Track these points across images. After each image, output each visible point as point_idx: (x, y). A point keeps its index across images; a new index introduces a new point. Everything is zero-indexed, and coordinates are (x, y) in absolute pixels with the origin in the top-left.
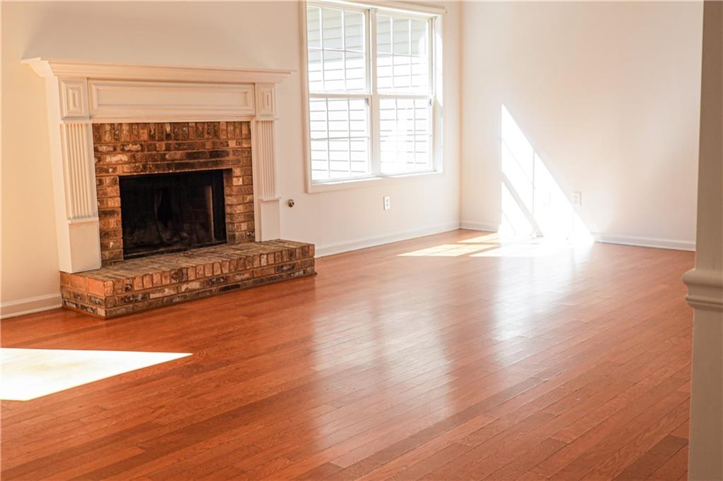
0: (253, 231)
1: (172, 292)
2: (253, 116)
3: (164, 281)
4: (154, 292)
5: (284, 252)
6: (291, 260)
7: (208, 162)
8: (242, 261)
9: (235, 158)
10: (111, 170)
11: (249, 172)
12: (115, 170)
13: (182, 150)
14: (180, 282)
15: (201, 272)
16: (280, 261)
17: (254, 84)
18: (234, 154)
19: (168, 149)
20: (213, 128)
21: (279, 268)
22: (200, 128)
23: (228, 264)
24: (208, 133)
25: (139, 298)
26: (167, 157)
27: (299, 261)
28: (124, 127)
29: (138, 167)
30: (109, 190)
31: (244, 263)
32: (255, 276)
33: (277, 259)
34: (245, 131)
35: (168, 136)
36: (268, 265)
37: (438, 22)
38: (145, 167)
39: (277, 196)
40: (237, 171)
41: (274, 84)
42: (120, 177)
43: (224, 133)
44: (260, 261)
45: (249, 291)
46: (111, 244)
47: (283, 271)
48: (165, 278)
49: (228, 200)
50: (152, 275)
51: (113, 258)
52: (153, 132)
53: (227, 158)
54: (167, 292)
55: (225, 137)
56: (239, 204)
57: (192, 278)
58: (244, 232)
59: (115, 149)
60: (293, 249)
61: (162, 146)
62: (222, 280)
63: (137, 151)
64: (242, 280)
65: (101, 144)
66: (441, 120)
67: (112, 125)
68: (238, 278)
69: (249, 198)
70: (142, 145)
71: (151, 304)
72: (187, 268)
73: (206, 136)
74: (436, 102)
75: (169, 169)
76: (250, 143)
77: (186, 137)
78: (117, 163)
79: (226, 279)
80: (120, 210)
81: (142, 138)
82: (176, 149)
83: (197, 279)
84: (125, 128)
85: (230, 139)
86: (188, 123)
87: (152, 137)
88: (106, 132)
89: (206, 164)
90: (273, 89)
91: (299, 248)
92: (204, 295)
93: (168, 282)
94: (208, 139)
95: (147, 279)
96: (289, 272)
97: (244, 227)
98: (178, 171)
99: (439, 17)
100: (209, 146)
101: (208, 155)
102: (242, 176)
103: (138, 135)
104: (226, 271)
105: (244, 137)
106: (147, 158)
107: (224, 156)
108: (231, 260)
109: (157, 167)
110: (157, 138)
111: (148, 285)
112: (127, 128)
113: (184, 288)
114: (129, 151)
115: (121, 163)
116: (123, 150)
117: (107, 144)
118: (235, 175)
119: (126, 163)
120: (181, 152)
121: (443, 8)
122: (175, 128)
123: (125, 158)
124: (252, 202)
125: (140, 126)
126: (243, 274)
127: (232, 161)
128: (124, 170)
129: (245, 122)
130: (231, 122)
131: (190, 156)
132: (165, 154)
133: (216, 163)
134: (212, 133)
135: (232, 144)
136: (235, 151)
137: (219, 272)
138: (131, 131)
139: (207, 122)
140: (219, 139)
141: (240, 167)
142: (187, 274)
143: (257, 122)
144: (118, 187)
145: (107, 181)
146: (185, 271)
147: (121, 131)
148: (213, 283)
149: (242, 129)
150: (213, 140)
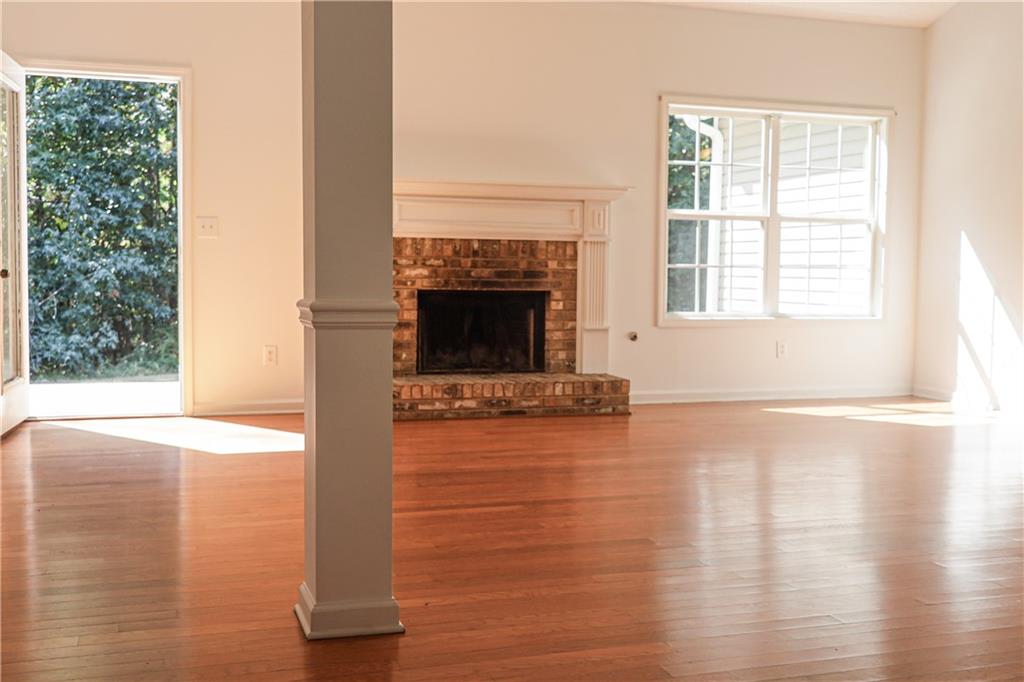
0: (574, 361)
1: (443, 407)
2: (581, 236)
3: (435, 394)
4: (422, 404)
5: (586, 384)
6: (595, 393)
7: (519, 282)
8: (530, 387)
9: (554, 280)
10: (409, 283)
11: (572, 297)
12: (413, 283)
13: (492, 267)
14: (453, 398)
15: (478, 391)
16: (581, 393)
17: (583, 201)
18: (554, 276)
19: (474, 265)
20: (530, 247)
21: (580, 401)
22: (514, 247)
23: (512, 387)
24: (523, 252)
25: (407, 406)
26: (473, 274)
27: (607, 397)
28: (426, 242)
29: (439, 282)
30: (406, 302)
31: (533, 389)
32: (547, 405)
33: (576, 390)
34: (569, 251)
35: (475, 253)
36: (563, 395)
37: (884, 127)
38: (446, 283)
39: (605, 325)
40: (557, 294)
41: (609, 202)
42: (419, 291)
43: (544, 252)
44: (554, 389)
45: (537, 420)
46: (404, 356)
47: (584, 404)
48: (437, 391)
49: (549, 325)
50: (422, 387)
51: (404, 370)
52: (458, 248)
53: (544, 280)
54: (438, 405)
55: (544, 257)
56: (557, 330)
57: (467, 396)
58: (561, 362)
59: (415, 263)
60: (599, 381)
61: (468, 262)
62: (504, 403)
63: (440, 266)
64: (529, 407)
65: (402, 258)
66: (882, 251)
67: (414, 239)
68: (524, 403)
69: (570, 325)
70: (444, 261)
71: (418, 415)
72: (463, 385)
73: (520, 255)
74: (877, 227)
75: (474, 286)
76: (576, 265)
77: (497, 254)
78: (417, 277)
79: (509, 403)
80: (416, 323)
81: (445, 254)
82: (483, 266)
83: (472, 398)
84: (428, 244)
85: (550, 259)
86: (499, 241)
87: (456, 253)
88: (407, 246)
89: (518, 284)
90: (607, 208)
91: (608, 382)
92: (481, 415)
93: (440, 396)
94: (523, 258)
95: (416, 390)
96: (592, 407)
97: (562, 355)
98: (485, 289)
99: (885, 120)
100: (523, 265)
101: (522, 276)
102: (564, 300)
103: (442, 250)
104: (509, 394)
105: (568, 257)
106: (450, 273)
107: (542, 277)
108: (517, 383)
109: (461, 283)
110: (462, 254)
111: (416, 395)
112: (430, 243)
113: (457, 404)
114: (431, 266)
115: (420, 277)
116: (424, 265)
117: (407, 257)
118: (555, 298)
119: (425, 277)
120: (489, 270)
121: (892, 108)
122: (483, 245)
123: (425, 272)
124: (574, 329)
125: (445, 242)
126: (531, 401)
127: (551, 283)
128: (424, 284)
129: (571, 242)
130: (552, 242)
131: (499, 274)
132: (470, 272)
133: (531, 284)
134: (528, 252)
135: (553, 265)
136: (555, 273)
137: (501, 394)
138: (433, 247)
139: (523, 241)
140: (536, 258)
141: (562, 290)
142: (462, 391)
143: (585, 242)
144: (415, 300)
145: (405, 293)
146: (459, 387)
147: (423, 245)
148: (493, 405)
149: (567, 250)
150: (530, 260)
